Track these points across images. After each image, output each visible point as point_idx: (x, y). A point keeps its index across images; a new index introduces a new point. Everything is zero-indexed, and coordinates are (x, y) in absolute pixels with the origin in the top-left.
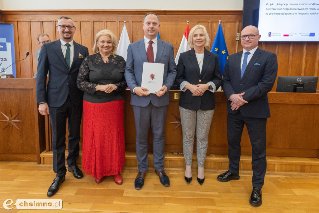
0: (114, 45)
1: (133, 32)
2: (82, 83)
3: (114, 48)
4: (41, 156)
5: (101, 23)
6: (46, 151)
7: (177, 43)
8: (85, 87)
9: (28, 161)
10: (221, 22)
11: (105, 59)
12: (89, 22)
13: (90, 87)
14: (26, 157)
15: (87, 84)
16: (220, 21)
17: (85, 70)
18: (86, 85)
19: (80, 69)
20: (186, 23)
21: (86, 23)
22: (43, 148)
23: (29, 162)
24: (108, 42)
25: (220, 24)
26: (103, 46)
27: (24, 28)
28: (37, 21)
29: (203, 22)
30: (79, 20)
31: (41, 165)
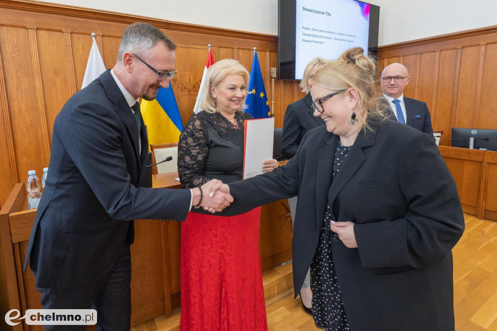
7: (189, 80)
10: (256, 50)
16: (255, 48)
17: (201, 148)
25: (256, 53)
29: (225, 48)
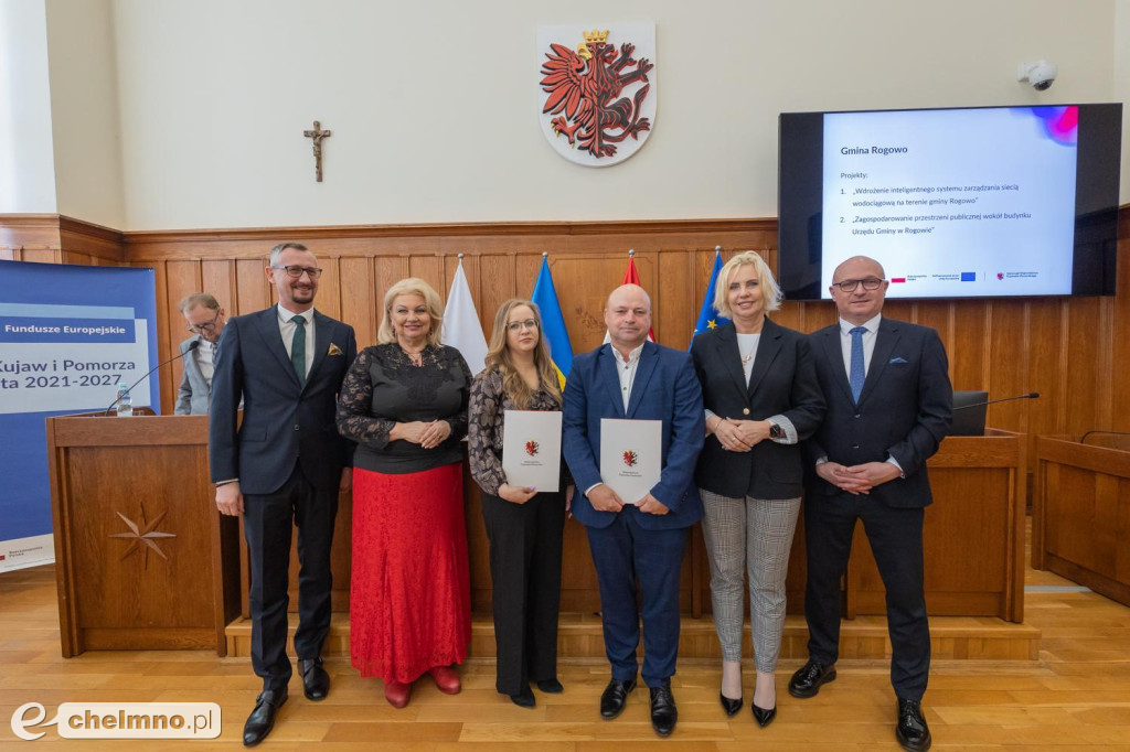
0: (435, 317)
1: (484, 284)
2: (350, 421)
3: (434, 324)
4: (227, 633)
5: (395, 260)
6: (240, 618)
8: (360, 433)
9: (190, 649)
10: (720, 250)
11: (415, 356)
12: (364, 257)
13: (375, 433)
14: (185, 637)
15: (367, 425)
16: (718, 247)
17: (361, 386)
18: (364, 427)
19: (344, 382)
20: (626, 255)
21: (354, 260)
22: (232, 611)
23: (193, 652)
24: (418, 310)
25: (718, 256)
26: (406, 321)
27: (183, 281)
28: (221, 258)
29: (671, 251)
30: (337, 253)
31: (229, 660)
